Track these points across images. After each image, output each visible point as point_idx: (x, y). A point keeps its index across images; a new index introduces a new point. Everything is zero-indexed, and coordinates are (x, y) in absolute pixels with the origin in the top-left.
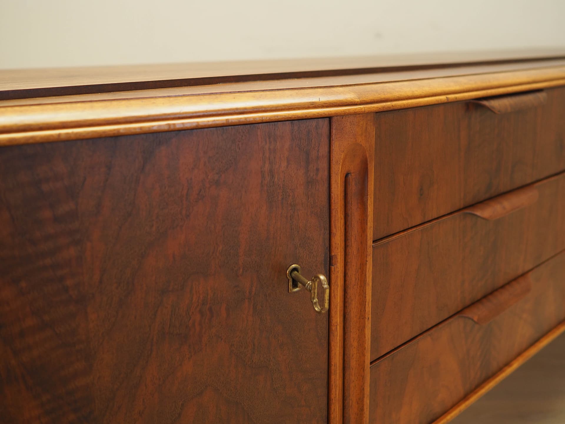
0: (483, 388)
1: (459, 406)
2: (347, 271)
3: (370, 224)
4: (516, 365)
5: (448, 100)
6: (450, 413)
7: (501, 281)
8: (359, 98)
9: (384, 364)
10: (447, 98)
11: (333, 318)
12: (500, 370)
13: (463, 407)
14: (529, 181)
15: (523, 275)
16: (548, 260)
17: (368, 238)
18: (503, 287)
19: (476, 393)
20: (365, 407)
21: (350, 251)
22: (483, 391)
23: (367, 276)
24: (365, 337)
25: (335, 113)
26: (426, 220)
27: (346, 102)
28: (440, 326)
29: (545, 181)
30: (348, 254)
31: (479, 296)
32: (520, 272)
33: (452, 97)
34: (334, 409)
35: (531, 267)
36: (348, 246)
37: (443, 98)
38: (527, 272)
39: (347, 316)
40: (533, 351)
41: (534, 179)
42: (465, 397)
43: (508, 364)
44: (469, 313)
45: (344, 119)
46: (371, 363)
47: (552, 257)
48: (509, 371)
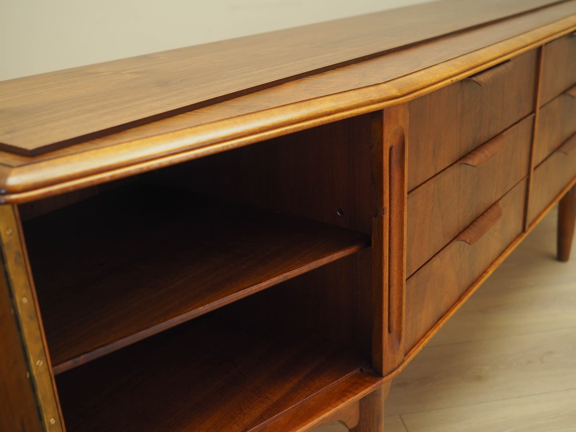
0: (470, 291)
1: (456, 306)
2: (391, 217)
3: (406, 182)
4: (490, 272)
5: (452, 82)
6: (450, 312)
7: (481, 209)
8: (400, 92)
9: (413, 280)
10: (451, 80)
11: (384, 252)
12: (481, 276)
13: (459, 306)
14: (499, 131)
15: (495, 203)
16: (511, 189)
17: (405, 192)
18: (482, 214)
19: (467, 295)
20: (403, 312)
21: (393, 203)
22: (471, 293)
23: (404, 219)
24: (403, 263)
25: (387, 106)
26: (437, 172)
27: (392, 97)
28: (445, 249)
29: (510, 130)
30: (392, 204)
31: (468, 224)
32: (493, 201)
33: (454, 79)
34: (385, 316)
35: (500, 196)
36: (392, 199)
37: (449, 81)
38: (498, 201)
39: (391, 249)
40: (502, 260)
41: (502, 130)
42: (459, 299)
43: (485, 272)
44: (462, 237)
45: (391, 109)
46: (406, 280)
47: (513, 187)
48: (487, 276)
